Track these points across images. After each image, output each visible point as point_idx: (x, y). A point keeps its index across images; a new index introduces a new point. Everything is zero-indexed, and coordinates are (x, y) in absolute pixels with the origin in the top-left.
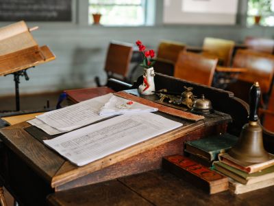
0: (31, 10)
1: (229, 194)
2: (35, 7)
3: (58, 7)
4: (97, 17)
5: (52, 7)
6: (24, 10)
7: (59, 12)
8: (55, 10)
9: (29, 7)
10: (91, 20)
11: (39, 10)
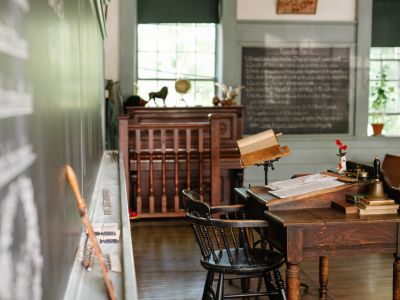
0: (304, 122)
1: (357, 216)
2: (309, 119)
3: (333, 118)
4: (378, 128)
5: (327, 119)
6: (297, 122)
7: (335, 124)
8: (331, 122)
9: (303, 119)
10: (370, 131)
11: (313, 122)
